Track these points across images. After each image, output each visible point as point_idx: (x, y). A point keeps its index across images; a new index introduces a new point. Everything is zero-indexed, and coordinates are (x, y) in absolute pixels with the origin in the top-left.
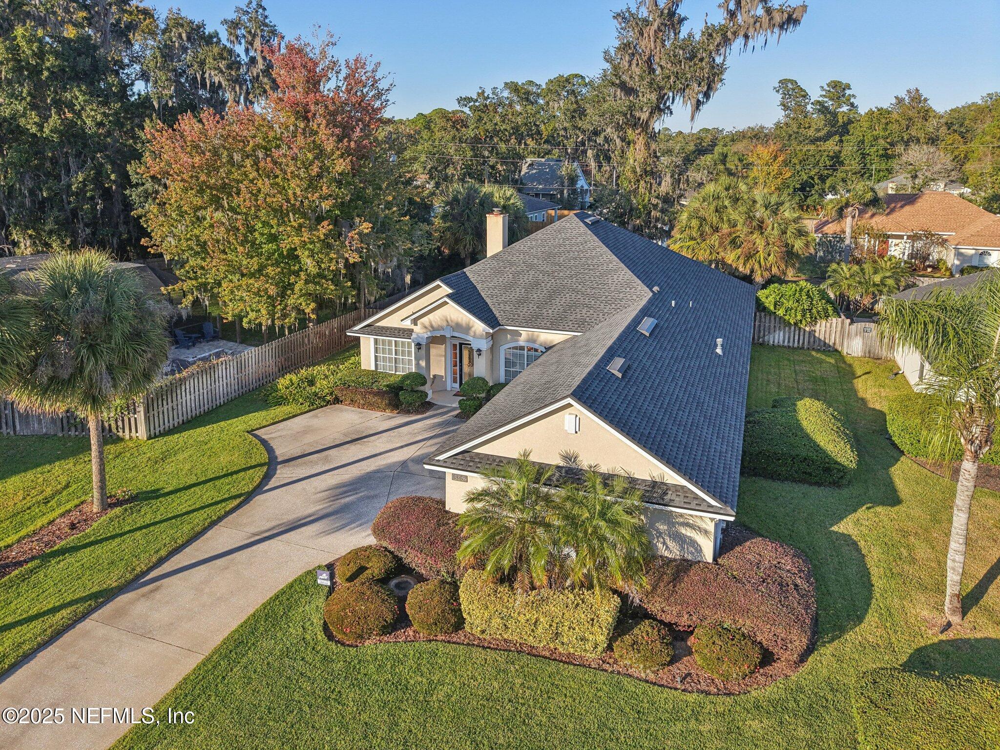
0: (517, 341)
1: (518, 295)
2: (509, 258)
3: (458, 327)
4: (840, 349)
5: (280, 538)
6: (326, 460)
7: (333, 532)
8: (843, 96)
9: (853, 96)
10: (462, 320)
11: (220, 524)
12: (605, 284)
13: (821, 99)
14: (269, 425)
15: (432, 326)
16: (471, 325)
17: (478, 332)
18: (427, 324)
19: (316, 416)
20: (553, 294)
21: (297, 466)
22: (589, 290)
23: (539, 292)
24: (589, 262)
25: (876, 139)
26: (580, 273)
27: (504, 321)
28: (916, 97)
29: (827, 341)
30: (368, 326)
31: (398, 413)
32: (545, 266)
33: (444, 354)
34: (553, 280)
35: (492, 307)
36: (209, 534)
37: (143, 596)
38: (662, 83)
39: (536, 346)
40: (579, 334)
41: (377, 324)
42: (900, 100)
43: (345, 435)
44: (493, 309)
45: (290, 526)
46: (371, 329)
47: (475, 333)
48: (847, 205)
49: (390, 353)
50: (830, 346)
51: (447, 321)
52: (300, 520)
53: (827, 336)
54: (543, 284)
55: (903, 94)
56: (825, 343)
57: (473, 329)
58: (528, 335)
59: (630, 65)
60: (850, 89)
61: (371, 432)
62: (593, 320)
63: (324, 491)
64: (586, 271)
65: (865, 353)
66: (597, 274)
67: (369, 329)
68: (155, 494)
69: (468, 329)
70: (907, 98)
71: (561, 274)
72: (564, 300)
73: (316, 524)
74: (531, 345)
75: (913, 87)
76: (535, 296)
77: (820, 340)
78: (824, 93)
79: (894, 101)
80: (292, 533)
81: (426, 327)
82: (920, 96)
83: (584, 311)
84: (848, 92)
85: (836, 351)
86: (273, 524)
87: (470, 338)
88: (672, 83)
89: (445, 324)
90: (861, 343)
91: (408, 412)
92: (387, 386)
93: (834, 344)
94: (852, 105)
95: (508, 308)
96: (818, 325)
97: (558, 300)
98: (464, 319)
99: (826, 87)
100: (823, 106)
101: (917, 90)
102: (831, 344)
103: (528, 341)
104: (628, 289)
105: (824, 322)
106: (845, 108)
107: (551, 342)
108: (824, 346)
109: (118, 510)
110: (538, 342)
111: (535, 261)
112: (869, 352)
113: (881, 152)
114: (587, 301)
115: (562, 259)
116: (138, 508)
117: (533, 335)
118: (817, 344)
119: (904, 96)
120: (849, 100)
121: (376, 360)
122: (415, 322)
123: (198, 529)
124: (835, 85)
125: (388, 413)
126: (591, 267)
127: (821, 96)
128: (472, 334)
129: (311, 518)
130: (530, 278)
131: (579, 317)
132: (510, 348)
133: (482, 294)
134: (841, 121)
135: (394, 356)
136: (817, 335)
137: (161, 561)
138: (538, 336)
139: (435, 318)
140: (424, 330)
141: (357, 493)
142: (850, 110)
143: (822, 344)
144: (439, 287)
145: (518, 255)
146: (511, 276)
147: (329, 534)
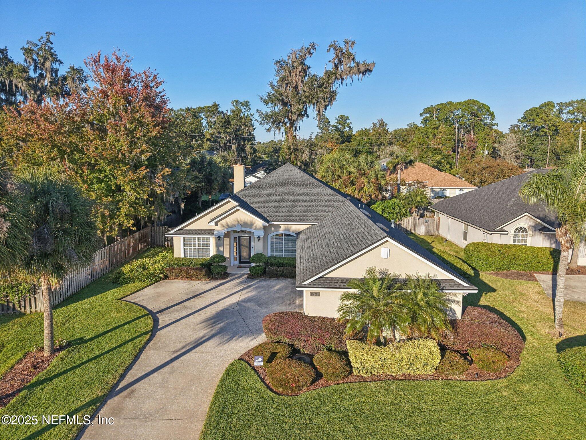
0: (278, 231)
1: (273, 206)
2: (261, 186)
3: (245, 224)
4: (413, 232)
5: (194, 351)
6: (186, 308)
7: (226, 343)
8: (346, 123)
9: (351, 123)
10: (248, 220)
11: (145, 350)
12: (321, 197)
13: (335, 124)
14: (130, 295)
15: (228, 225)
16: (253, 222)
17: (258, 227)
18: (225, 224)
19: (157, 287)
20: (294, 204)
21: (170, 313)
22: (313, 201)
23: (285, 203)
24: (308, 186)
25: (365, 143)
26: (305, 193)
27: (271, 219)
28: (382, 123)
29: (407, 229)
30: (180, 230)
31: (210, 280)
32: (283, 190)
33: (229, 243)
34: (291, 197)
35: (261, 213)
36: (143, 356)
37: (126, 397)
38: (305, 100)
39: (290, 233)
40: (317, 223)
41: (186, 228)
42: (375, 125)
43: (186, 294)
44: (262, 214)
45: (195, 344)
46: (181, 232)
47: (256, 227)
48: (398, 164)
49: (194, 245)
50: (408, 231)
51: (238, 222)
52: (199, 340)
53: (407, 227)
54: (286, 199)
55: (376, 122)
56: (406, 230)
57: (255, 225)
58: (285, 227)
59: (286, 89)
60: (349, 119)
61: (202, 291)
62: (322, 216)
63: (201, 323)
64: (308, 191)
65: (426, 233)
66: (315, 192)
67: (181, 231)
68: (81, 341)
69: (251, 225)
70: (378, 124)
71: (295, 193)
72: (301, 207)
73: (210, 341)
74: (287, 233)
75: (380, 119)
76: (284, 205)
77: (404, 228)
78: (337, 121)
79: (372, 125)
80: (200, 347)
81: (223, 226)
82: (384, 123)
83: (315, 211)
84: (348, 121)
85: (412, 233)
86: (182, 345)
87: (253, 230)
88: (310, 99)
89: (236, 223)
90: (424, 229)
91: (216, 279)
92: (201, 264)
93: (411, 230)
94: (350, 127)
95: (271, 213)
96: (403, 221)
97: (298, 207)
98: (249, 219)
99: (337, 118)
100: (337, 128)
101: (382, 120)
102: (409, 230)
103: (285, 230)
104: (335, 199)
105: (405, 219)
106: (347, 129)
107: (299, 229)
108: (406, 231)
109: (63, 353)
110: (291, 231)
111: (277, 187)
112: (428, 232)
113: (368, 150)
114: (315, 206)
115: (291, 186)
116: (77, 349)
117: (288, 227)
118: (402, 231)
119: (376, 123)
120: (349, 125)
121: (184, 252)
122: (216, 224)
123: (134, 354)
124: (342, 117)
125: (203, 281)
126: (310, 189)
127: (336, 123)
128: (254, 227)
129: (205, 338)
130: (277, 196)
131: (313, 214)
132: (274, 236)
133: (252, 206)
134: (346, 135)
135: (197, 247)
136: (402, 226)
137: (123, 376)
138: (291, 227)
139: (230, 220)
140: (223, 228)
141: (223, 322)
142: (349, 130)
143: (405, 230)
144: (229, 202)
145: (265, 184)
146: (265, 195)
147: (225, 344)
